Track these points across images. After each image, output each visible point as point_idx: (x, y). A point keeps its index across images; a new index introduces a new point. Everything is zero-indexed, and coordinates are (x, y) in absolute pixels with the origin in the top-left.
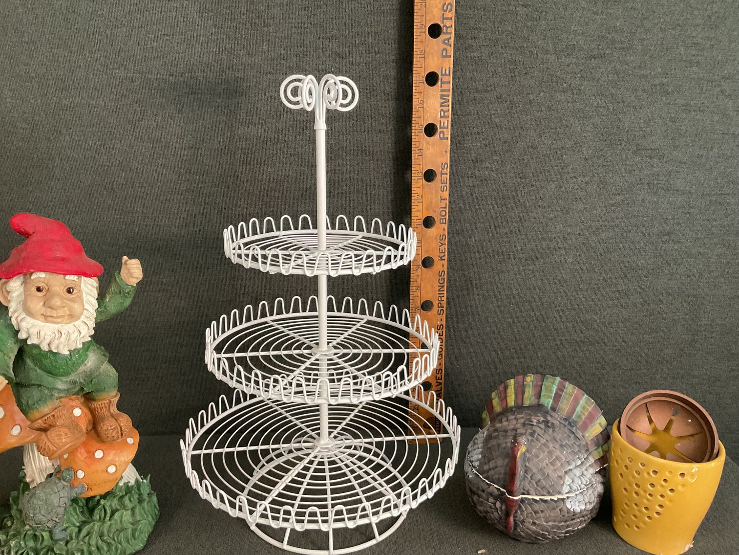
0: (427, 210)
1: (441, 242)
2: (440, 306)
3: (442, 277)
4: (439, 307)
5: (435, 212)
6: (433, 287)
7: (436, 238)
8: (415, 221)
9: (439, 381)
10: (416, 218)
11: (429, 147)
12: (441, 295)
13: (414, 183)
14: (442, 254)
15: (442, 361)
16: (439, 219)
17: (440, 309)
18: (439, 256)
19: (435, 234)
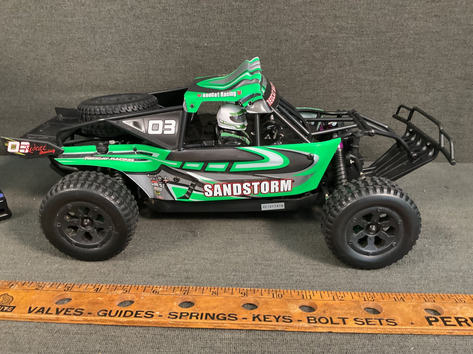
0: (325, 305)
1: (281, 317)
2: (183, 314)
3: (228, 317)
4: (181, 313)
5: (324, 312)
6: (215, 308)
7: (286, 312)
8: (308, 293)
9: (64, 311)
10: (311, 294)
11: (411, 308)
12: (199, 317)
13: (357, 294)
14: (262, 318)
15: (94, 316)
16: (315, 316)
17: (179, 315)
18: (259, 315)
19: (292, 311)
